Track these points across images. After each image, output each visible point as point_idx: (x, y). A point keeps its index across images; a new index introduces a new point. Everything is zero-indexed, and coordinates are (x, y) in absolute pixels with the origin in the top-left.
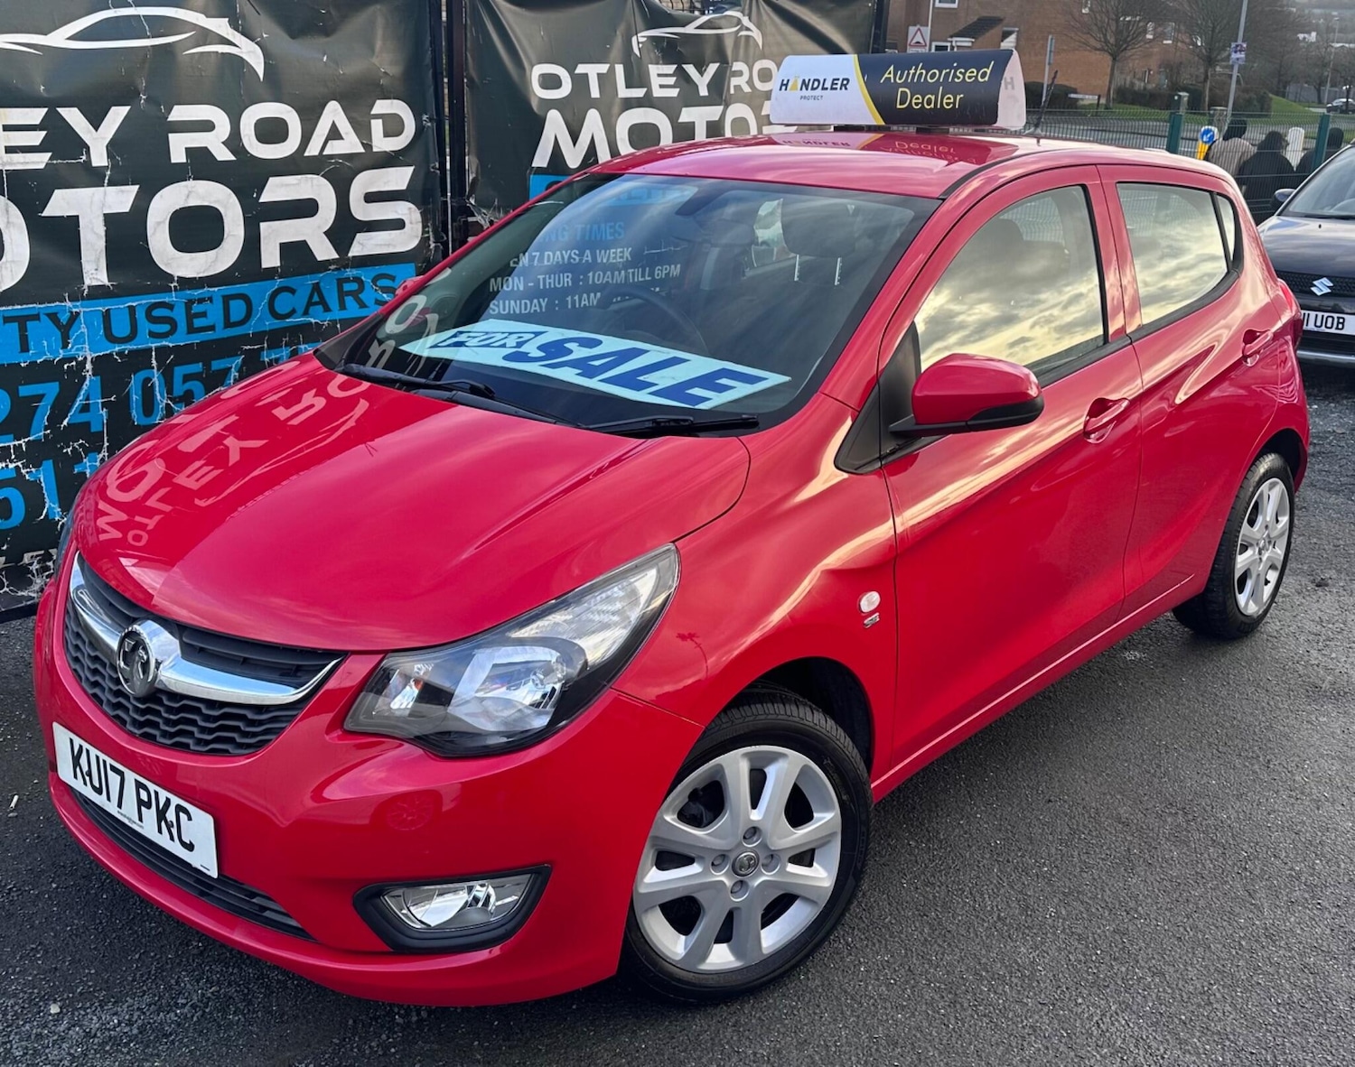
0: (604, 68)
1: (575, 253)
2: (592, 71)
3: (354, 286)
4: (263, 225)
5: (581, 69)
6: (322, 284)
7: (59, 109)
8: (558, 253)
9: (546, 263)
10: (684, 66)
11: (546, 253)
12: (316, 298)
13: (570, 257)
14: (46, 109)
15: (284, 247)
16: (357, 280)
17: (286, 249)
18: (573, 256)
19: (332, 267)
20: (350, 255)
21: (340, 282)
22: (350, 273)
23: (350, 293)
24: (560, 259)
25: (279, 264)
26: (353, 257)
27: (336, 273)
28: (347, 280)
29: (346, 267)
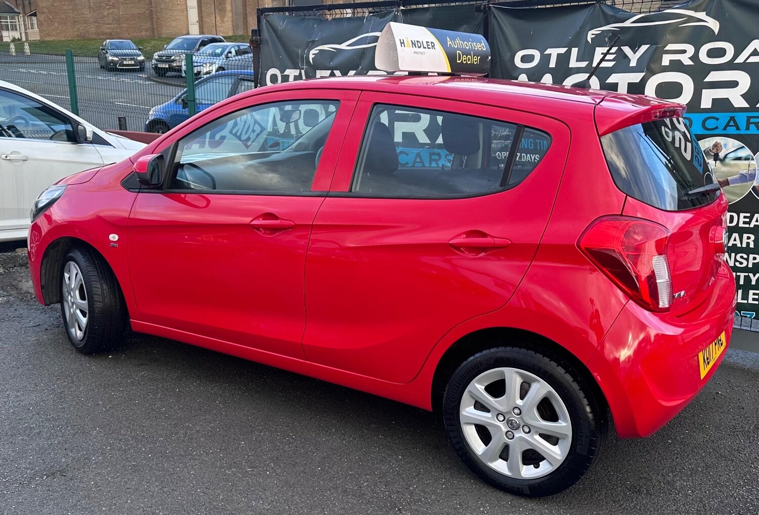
0: (563, 50)
1: (537, 157)
2: (554, 53)
3: (437, 157)
4: (396, 123)
5: (548, 51)
6: (421, 154)
7: (334, 71)
8: (528, 155)
9: (523, 160)
10: (621, 47)
11: (523, 154)
12: (418, 160)
13: (535, 159)
14: (330, 71)
15: (404, 133)
16: (439, 155)
17: (405, 135)
18: (536, 158)
19: (427, 147)
20: (437, 142)
21: (431, 154)
22: (436, 150)
23: (434, 160)
24: (530, 159)
25: (401, 141)
26: (438, 144)
27: (428, 150)
28: (434, 154)
29: (434, 148)
